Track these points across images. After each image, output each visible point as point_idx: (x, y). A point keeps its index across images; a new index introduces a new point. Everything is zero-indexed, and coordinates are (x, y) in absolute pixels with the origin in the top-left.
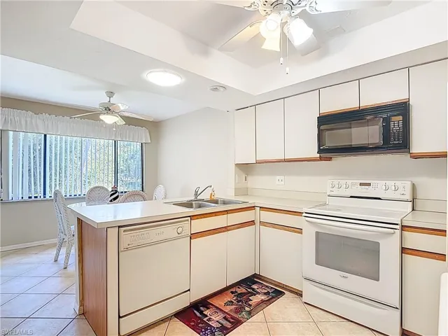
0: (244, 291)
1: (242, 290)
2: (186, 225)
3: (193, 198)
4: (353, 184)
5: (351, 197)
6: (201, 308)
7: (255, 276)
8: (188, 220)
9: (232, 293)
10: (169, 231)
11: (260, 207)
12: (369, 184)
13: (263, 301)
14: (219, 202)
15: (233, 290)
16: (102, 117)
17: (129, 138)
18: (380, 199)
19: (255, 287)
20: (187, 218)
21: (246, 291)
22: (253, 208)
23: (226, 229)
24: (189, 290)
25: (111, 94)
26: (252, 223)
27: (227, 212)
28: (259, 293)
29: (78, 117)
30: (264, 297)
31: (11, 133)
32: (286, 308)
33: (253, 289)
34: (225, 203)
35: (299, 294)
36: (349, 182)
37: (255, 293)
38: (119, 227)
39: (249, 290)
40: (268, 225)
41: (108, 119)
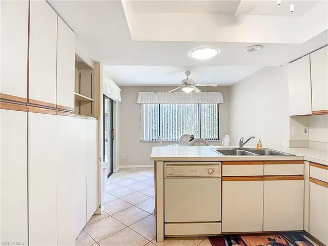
0: (284, 242)
1: (282, 241)
2: (217, 168)
3: (238, 147)
6: (232, 241)
8: (219, 164)
9: (269, 239)
10: (201, 170)
11: (310, 162)
14: (266, 153)
15: (272, 237)
16: (183, 89)
17: (208, 101)
19: (300, 243)
20: (218, 163)
21: (286, 244)
22: (302, 162)
23: (263, 178)
24: (221, 222)
25: (188, 73)
26: (301, 177)
27: (264, 162)
29: (172, 92)
31: (144, 105)
33: (296, 245)
34: (272, 153)
38: (165, 161)
39: (291, 244)
41: (187, 90)
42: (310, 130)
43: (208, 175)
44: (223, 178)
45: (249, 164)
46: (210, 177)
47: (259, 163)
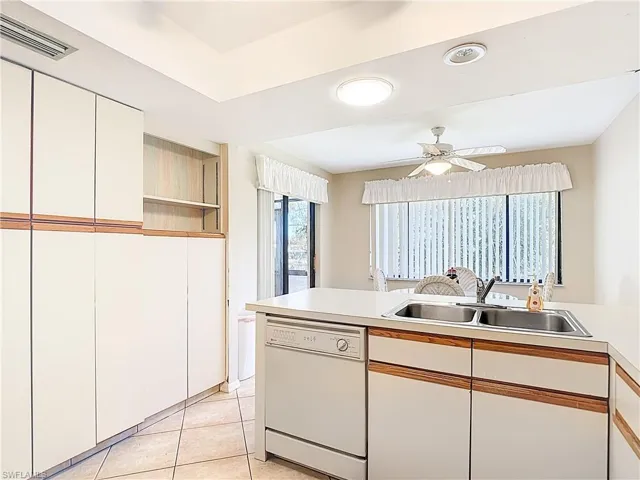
8: (359, 332)
20: (357, 328)
24: (366, 458)
27: (471, 343)
38: (266, 314)
41: (437, 168)
43: (337, 352)
44: (371, 365)
45: (431, 341)
46: (341, 357)
47: (457, 342)
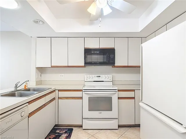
0: (54, 136)
1: (53, 136)
2: (26, 109)
4: (95, 77)
5: (94, 81)
7: (56, 126)
11: (58, 90)
12: (100, 76)
13: (67, 137)
18: (103, 81)
19: (58, 131)
21: (55, 136)
22: (54, 91)
26: (54, 99)
27: (45, 95)
28: (62, 134)
30: (66, 135)
32: (78, 135)
33: (58, 133)
35: (81, 126)
36: (93, 76)
37: (60, 135)
39: (56, 134)
40: (64, 98)
42: (42, 75)
